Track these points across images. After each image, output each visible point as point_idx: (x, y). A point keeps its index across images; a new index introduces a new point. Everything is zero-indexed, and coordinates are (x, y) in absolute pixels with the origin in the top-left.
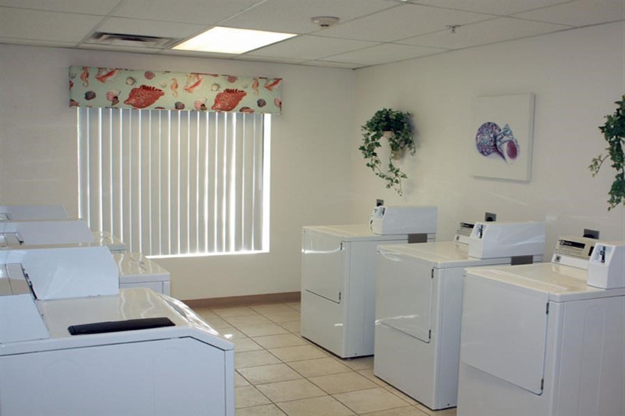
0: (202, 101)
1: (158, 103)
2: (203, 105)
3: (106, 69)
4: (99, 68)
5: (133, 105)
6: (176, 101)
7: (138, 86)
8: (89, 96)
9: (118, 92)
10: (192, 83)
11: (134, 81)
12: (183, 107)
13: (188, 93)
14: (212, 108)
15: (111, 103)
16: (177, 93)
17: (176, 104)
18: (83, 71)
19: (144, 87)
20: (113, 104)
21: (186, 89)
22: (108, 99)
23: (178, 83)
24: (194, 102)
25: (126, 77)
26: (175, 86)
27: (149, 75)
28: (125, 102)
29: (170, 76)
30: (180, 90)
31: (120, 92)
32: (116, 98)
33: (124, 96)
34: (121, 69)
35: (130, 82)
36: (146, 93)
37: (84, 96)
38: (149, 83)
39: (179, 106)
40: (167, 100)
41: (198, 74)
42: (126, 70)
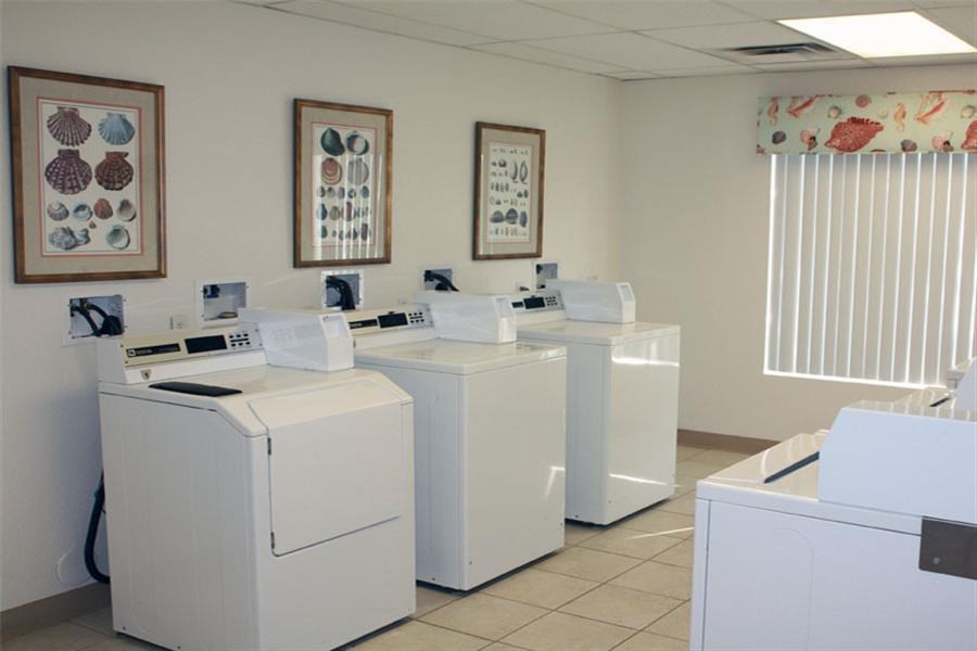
0: (944, 136)
1: (875, 143)
2: (947, 143)
3: (802, 97)
4: (794, 98)
5: (838, 148)
6: (901, 140)
7: (844, 118)
8: (778, 138)
9: (816, 130)
10: (929, 109)
11: (839, 111)
12: (914, 147)
13: (922, 124)
14: (962, 146)
15: (807, 146)
16: (903, 125)
17: (903, 144)
18: (771, 104)
19: (854, 120)
20: (810, 149)
21: (919, 119)
22: (803, 141)
23: (907, 109)
24: (931, 138)
25: (828, 107)
26: (900, 115)
27: (862, 101)
28: (826, 144)
29: (894, 100)
30: (910, 119)
31: (819, 130)
32: (814, 138)
33: (824, 136)
34: (823, 96)
35: (833, 113)
36: (857, 130)
37: (771, 138)
38: (861, 114)
39: (908, 147)
40: (887, 139)
41: (941, 92)
42: (831, 96)
